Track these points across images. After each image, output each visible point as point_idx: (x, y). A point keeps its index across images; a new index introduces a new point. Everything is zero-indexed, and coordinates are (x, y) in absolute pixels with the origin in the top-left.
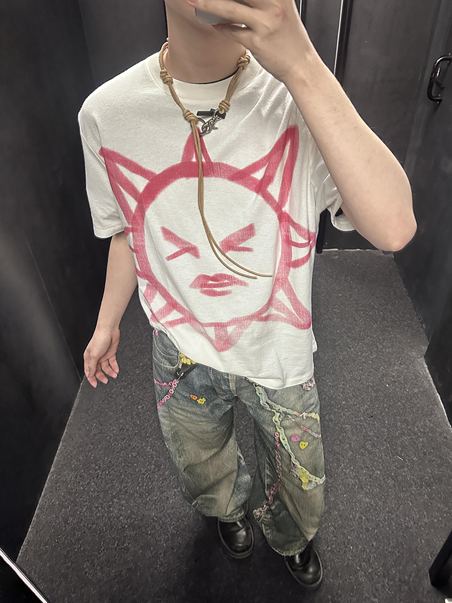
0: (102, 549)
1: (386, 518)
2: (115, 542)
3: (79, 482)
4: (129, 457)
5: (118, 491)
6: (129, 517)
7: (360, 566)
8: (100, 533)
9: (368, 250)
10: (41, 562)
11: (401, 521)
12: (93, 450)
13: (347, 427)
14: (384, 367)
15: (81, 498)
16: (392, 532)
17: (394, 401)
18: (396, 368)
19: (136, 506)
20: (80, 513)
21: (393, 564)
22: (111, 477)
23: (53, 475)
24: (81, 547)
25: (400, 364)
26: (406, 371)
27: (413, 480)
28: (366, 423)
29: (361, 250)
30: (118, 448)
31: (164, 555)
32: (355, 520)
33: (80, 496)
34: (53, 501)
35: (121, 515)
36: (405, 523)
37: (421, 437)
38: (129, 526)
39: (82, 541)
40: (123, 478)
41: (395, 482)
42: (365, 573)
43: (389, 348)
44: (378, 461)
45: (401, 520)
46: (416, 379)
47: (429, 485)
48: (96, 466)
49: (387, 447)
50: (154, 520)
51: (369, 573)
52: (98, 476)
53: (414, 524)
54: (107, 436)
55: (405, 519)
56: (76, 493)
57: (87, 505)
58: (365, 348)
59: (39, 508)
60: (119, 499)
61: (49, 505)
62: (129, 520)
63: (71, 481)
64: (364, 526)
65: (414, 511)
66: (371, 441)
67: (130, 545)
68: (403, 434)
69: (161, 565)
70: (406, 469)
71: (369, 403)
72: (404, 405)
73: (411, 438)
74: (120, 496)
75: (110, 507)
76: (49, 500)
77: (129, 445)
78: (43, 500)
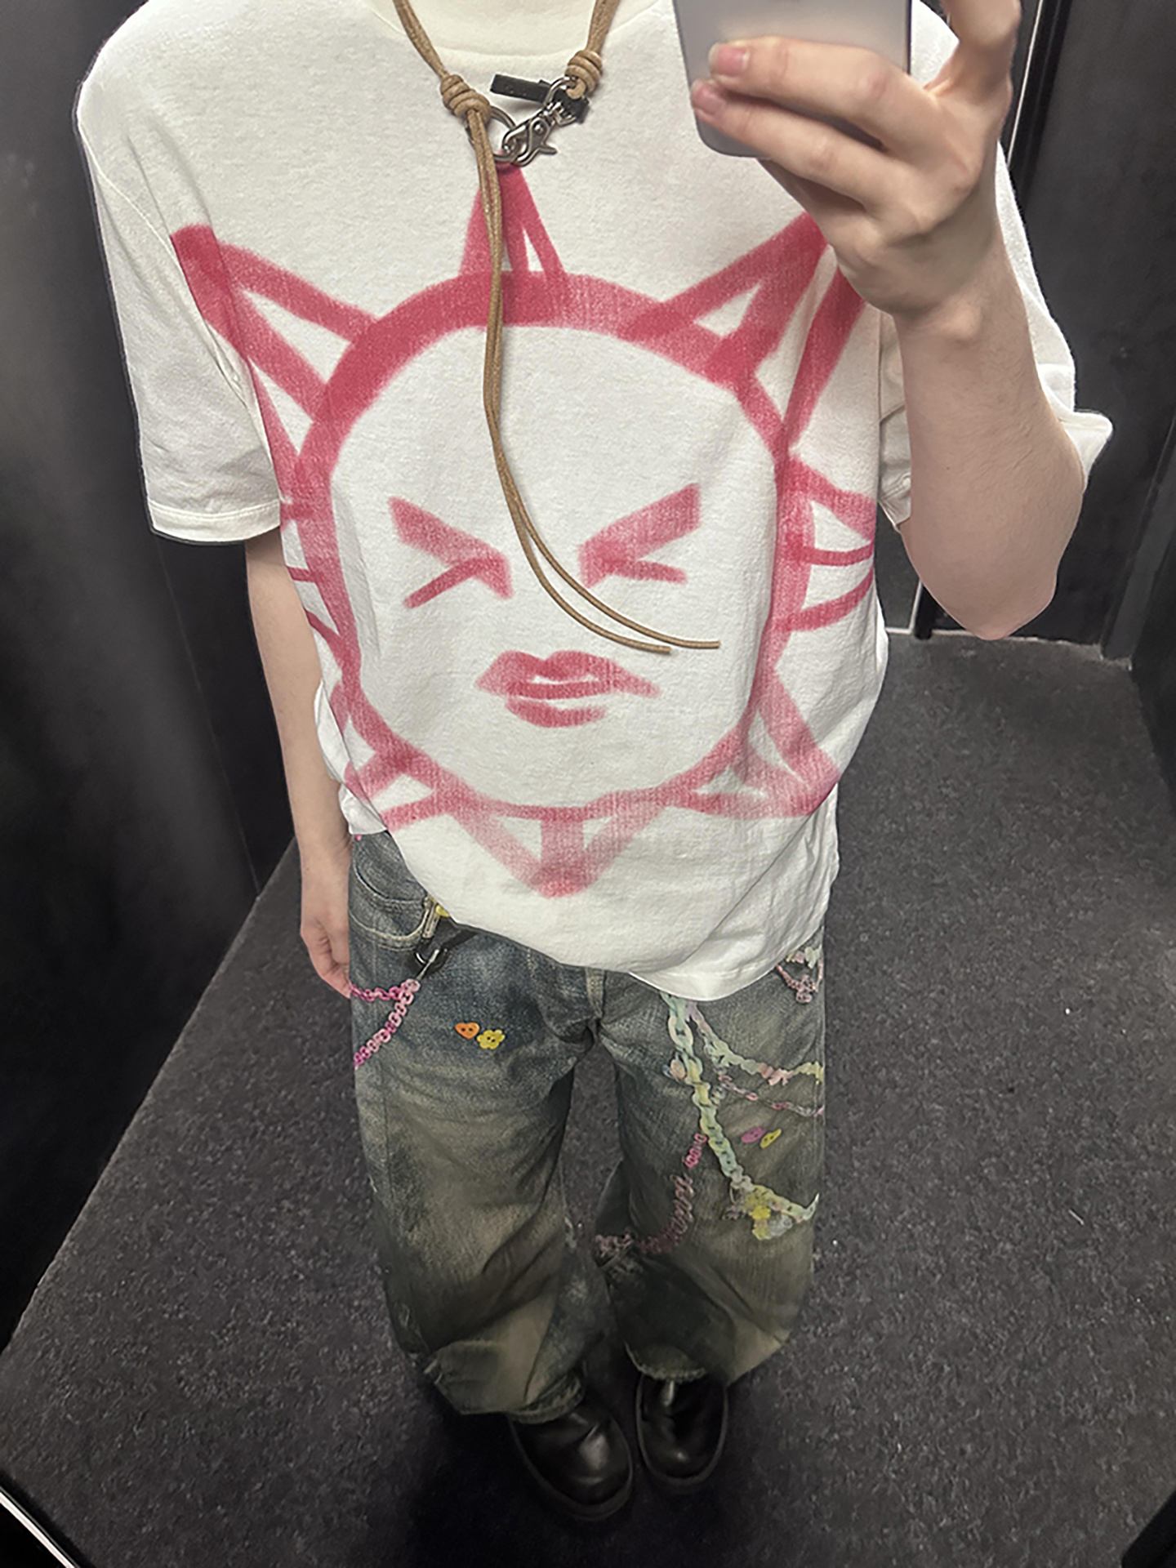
0: (229, 1325)
1: (1014, 1379)
2: (266, 1313)
3: (206, 1144)
4: (340, 1099)
5: (298, 1180)
6: (314, 1254)
7: (919, 1505)
8: (233, 1283)
9: (1060, 642)
10: (76, 1332)
11: (1055, 1398)
12: (255, 1069)
13: (933, 1110)
14: (1066, 961)
15: (202, 1183)
16: (1026, 1425)
17: (1081, 1055)
18: (1099, 966)
19: (334, 1228)
20: (195, 1222)
21: (1017, 1516)
22: (287, 1142)
23: (147, 1116)
24: (179, 1311)
25: (1114, 957)
26: (1127, 977)
27: (1109, 1287)
28: (992, 1104)
29: (1043, 641)
30: (317, 1071)
31: (384, 1372)
32: (920, 1371)
33: (202, 1178)
34: (135, 1179)
35: (293, 1246)
36: (1066, 1404)
37: (1146, 1169)
38: (307, 1277)
39: (186, 1294)
40: (317, 1151)
41: (1052, 1281)
42: (930, 1527)
43: (1086, 910)
44: (1009, 1216)
45: (1058, 1394)
47: (1154, 1308)
48: (255, 1107)
49: (1043, 1182)
51: (940, 1529)
52: (253, 1136)
53: (1096, 1411)
54: (295, 1037)
55: (1071, 1395)
56: (193, 1168)
57: (214, 1205)
58: (1018, 903)
59: (99, 1193)
60: (296, 1202)
61: (123, 1190)
62: (310, 1262)
63: (186, 1137)
64: (945, 1392)
65: (1100, 1376)
66: (998, 1157)
67: (301, 1329)
68: (1094, 1150)
69: (371, 1396)
70: (1090, 1252)
71: (1006, 1053)
72: (1108, 1071)
73: (1117, 1167)
74: (300, 1196)
75: (270, 1217)
76: (126, 1174)
78: (111, 1174)
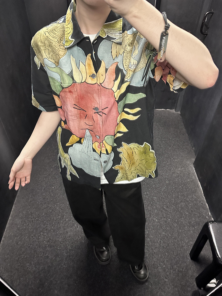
0: (35, 257)
1: (173, 241)
2: (42, 254)
3: (23, 224)
4: (48, 212)
5: (43, 228)
6: (48, 241)
7: (160, 264)
8: (34, 249)
9: (167, 109)
10: (5, 263)
12: (30, 209)
13: (155, 198)
14: (174, 169)
16: (175, 248)
17: (178, 185)
18: (179, 169)
19: (52, 236)
20: (24, 239)
21: (175, 263)
22: (39, 222)
23: (10, 221)
24: (25, 256)
25: (182, 167)
26: (184, 170)
27: (186, 224)
28: (164, 196)
29: (165, 109)
30: (42, 208)
31: (66, 260)
32: (158, 243)
33: (24, 231)
34: (11, 233)
35: (44, 240)
36: (181, 244)
37: (190, 203)
38: (48, 246)
39: (26, 253)
40: (45, 222)
41: (177, 224)
42: (162, 267)
43: (176, 159)
44: (169, 215)
45: (180, 242)
46: (189, 174)
47: (194, 226)
48: (32, 216)
49: (174, 208)
50: (61, 243)
51: (164, 268)
52: (32, 222)
53: (186, 244)
54: (37, 202)
55: (182, 242)
56: (22, 229)
57: (27, 236)
58: (165, 160)
59: (4, 237)
60: (43, 233)
61: (9, 236)
62: (48, 243)
63: (19, 224)
64: (162, 245)
65: (186, 238)
67: (49, 255)
68: (181, 201)
69: (64, 264)
70: (183, 218)
71: (165, 187)
72: (182, 187)
73: (186, 204)
74: (44, 231)
75: (39, 236)
76: (8, 233)
77: (48, 206)
78: (5, 233)
